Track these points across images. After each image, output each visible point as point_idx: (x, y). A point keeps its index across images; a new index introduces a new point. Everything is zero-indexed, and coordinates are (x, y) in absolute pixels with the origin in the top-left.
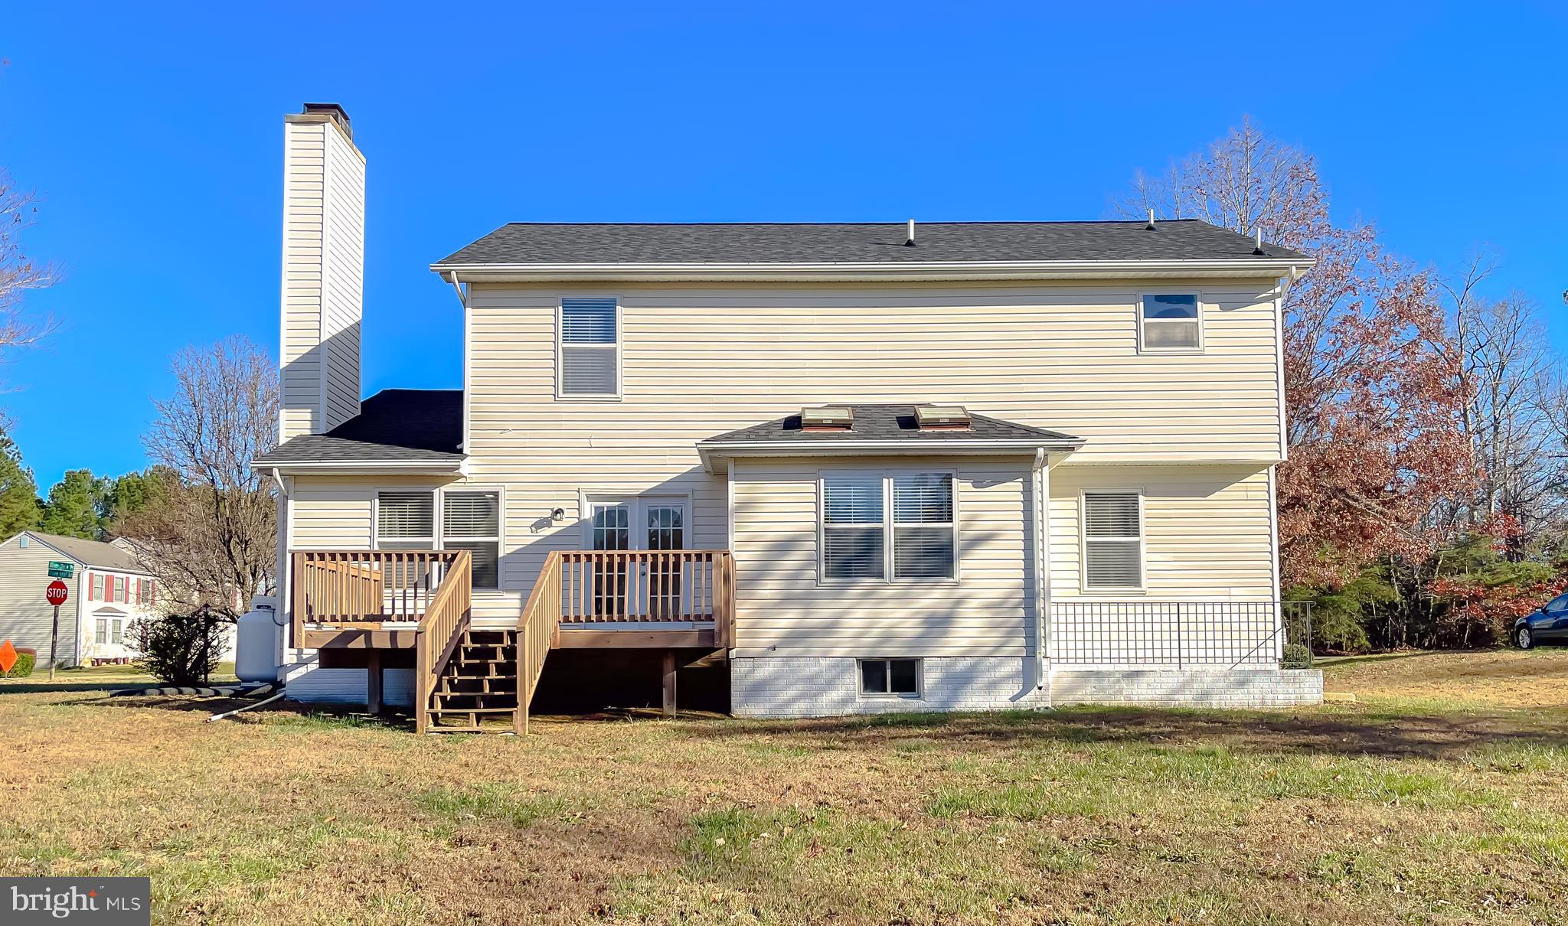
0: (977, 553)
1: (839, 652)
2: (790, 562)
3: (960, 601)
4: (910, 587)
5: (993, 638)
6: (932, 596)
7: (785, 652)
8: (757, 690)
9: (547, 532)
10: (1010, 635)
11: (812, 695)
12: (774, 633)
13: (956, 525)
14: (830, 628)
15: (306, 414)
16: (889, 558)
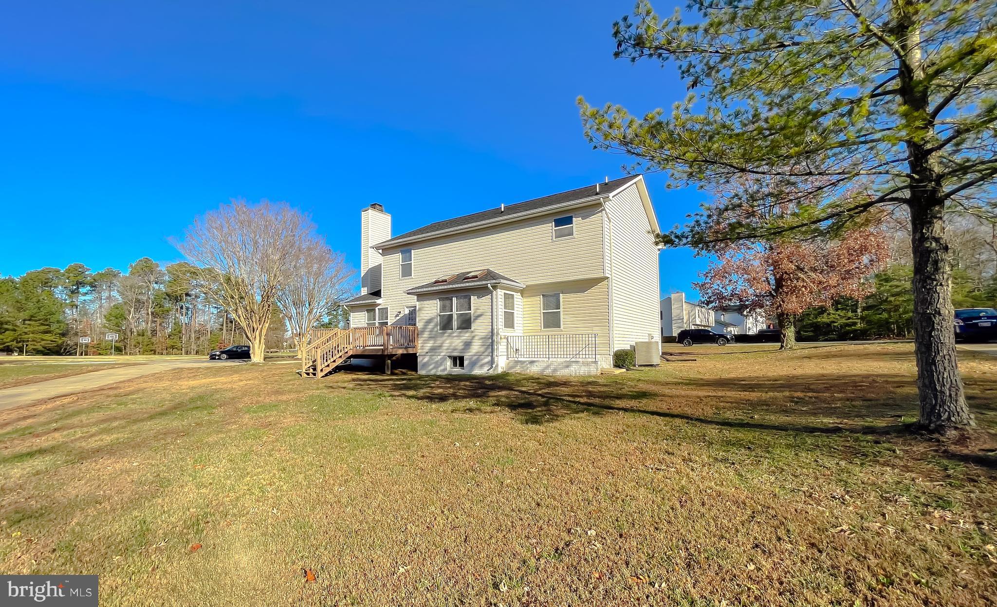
0: (478, 321)
1: (443, 354)
2: (430, 326)
3: (474, 337)
4: (460, 332)
5: (482, 349)
6: (466, 336)
7: (429, 354)
8: (425, 365)
9: (398, 318)
10: (487, 349)
11: (435, 367)
12: (428, 348)
13: (472, 312)
14: (440, 346)
15: (366, 289)
16: (455, 324)
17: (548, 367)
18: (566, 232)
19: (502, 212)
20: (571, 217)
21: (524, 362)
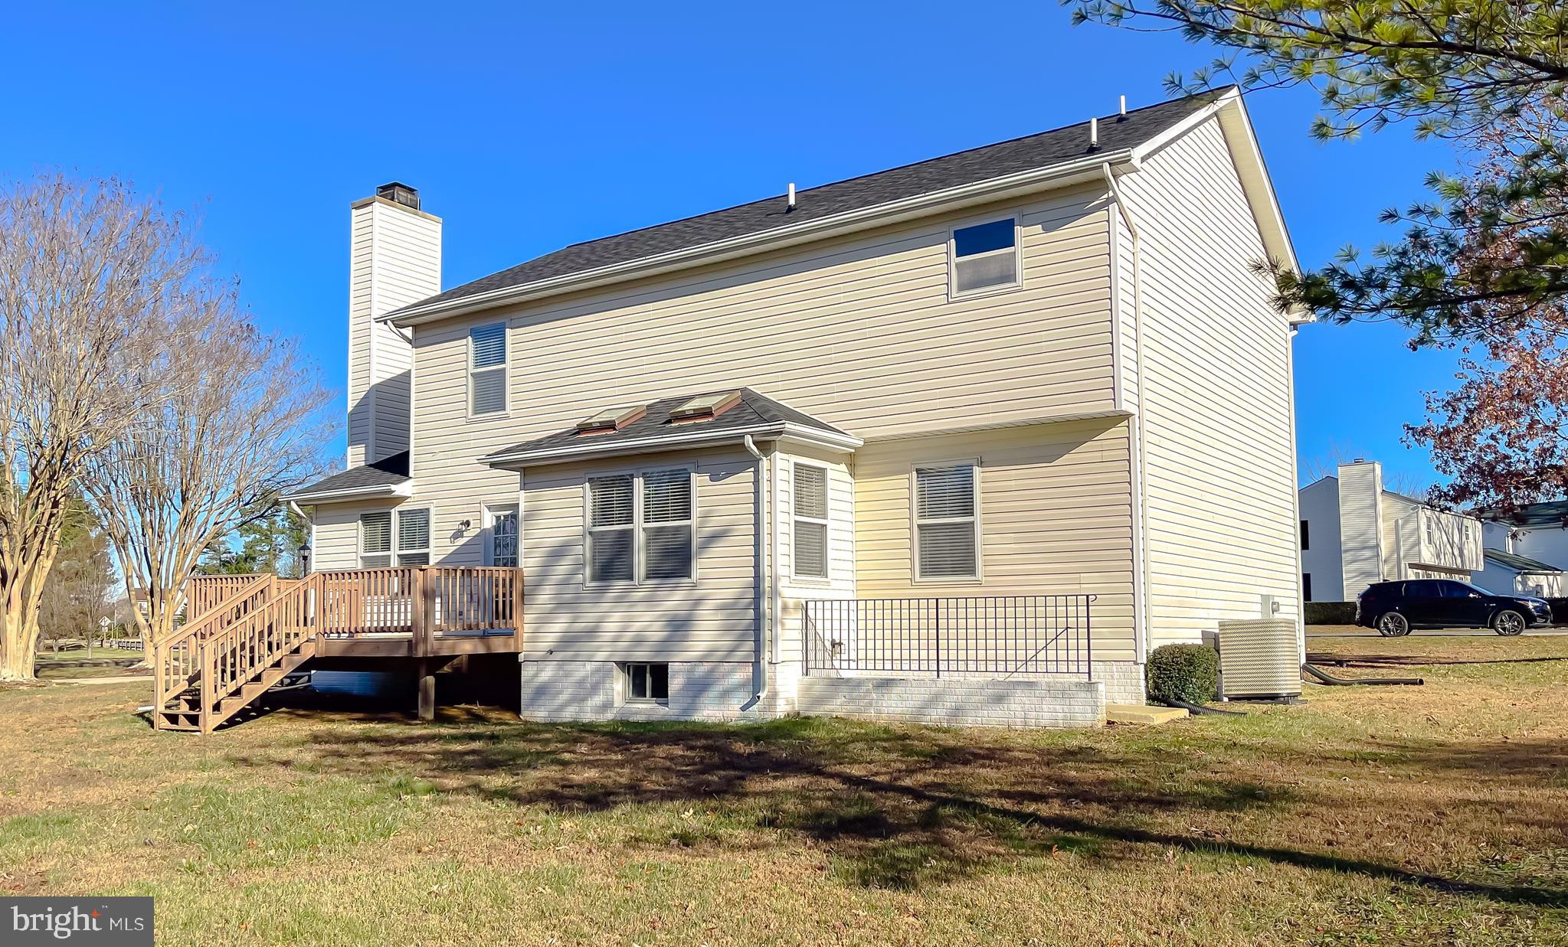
0: (717, 550)
1: (601, 656)
2: (562, 568)
3: (699, 601)
4: (656, 588)
5: (726, 643)
6: (674, 599)
7: (559, 656)
8: (542, 691)
9: (461, 541)
10: (741, 640)
11: (579, 699)
12: (552, 637)
13: (694, 522)
14: (591, 633)
15: (361, 449)
16: (640, 561)
17: (935, 699)
18: (994, 270)
19: (790, 209)
20: (1010, 225)
21: (858, 684)
